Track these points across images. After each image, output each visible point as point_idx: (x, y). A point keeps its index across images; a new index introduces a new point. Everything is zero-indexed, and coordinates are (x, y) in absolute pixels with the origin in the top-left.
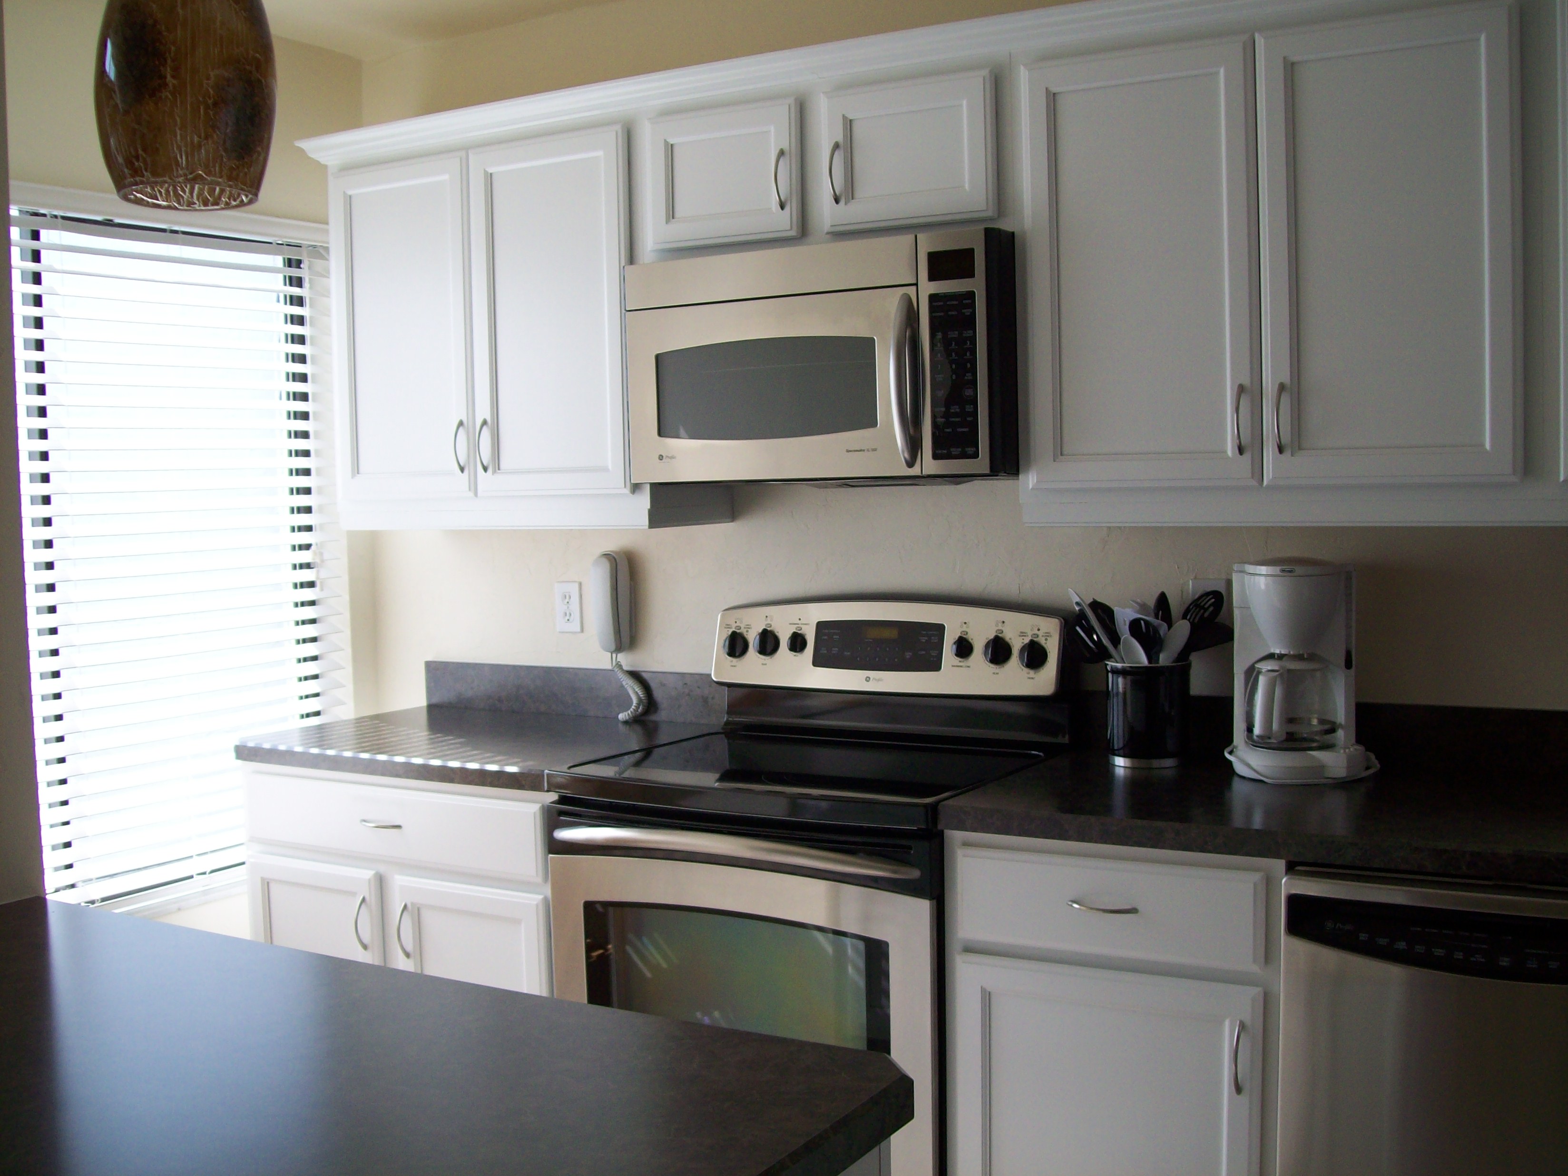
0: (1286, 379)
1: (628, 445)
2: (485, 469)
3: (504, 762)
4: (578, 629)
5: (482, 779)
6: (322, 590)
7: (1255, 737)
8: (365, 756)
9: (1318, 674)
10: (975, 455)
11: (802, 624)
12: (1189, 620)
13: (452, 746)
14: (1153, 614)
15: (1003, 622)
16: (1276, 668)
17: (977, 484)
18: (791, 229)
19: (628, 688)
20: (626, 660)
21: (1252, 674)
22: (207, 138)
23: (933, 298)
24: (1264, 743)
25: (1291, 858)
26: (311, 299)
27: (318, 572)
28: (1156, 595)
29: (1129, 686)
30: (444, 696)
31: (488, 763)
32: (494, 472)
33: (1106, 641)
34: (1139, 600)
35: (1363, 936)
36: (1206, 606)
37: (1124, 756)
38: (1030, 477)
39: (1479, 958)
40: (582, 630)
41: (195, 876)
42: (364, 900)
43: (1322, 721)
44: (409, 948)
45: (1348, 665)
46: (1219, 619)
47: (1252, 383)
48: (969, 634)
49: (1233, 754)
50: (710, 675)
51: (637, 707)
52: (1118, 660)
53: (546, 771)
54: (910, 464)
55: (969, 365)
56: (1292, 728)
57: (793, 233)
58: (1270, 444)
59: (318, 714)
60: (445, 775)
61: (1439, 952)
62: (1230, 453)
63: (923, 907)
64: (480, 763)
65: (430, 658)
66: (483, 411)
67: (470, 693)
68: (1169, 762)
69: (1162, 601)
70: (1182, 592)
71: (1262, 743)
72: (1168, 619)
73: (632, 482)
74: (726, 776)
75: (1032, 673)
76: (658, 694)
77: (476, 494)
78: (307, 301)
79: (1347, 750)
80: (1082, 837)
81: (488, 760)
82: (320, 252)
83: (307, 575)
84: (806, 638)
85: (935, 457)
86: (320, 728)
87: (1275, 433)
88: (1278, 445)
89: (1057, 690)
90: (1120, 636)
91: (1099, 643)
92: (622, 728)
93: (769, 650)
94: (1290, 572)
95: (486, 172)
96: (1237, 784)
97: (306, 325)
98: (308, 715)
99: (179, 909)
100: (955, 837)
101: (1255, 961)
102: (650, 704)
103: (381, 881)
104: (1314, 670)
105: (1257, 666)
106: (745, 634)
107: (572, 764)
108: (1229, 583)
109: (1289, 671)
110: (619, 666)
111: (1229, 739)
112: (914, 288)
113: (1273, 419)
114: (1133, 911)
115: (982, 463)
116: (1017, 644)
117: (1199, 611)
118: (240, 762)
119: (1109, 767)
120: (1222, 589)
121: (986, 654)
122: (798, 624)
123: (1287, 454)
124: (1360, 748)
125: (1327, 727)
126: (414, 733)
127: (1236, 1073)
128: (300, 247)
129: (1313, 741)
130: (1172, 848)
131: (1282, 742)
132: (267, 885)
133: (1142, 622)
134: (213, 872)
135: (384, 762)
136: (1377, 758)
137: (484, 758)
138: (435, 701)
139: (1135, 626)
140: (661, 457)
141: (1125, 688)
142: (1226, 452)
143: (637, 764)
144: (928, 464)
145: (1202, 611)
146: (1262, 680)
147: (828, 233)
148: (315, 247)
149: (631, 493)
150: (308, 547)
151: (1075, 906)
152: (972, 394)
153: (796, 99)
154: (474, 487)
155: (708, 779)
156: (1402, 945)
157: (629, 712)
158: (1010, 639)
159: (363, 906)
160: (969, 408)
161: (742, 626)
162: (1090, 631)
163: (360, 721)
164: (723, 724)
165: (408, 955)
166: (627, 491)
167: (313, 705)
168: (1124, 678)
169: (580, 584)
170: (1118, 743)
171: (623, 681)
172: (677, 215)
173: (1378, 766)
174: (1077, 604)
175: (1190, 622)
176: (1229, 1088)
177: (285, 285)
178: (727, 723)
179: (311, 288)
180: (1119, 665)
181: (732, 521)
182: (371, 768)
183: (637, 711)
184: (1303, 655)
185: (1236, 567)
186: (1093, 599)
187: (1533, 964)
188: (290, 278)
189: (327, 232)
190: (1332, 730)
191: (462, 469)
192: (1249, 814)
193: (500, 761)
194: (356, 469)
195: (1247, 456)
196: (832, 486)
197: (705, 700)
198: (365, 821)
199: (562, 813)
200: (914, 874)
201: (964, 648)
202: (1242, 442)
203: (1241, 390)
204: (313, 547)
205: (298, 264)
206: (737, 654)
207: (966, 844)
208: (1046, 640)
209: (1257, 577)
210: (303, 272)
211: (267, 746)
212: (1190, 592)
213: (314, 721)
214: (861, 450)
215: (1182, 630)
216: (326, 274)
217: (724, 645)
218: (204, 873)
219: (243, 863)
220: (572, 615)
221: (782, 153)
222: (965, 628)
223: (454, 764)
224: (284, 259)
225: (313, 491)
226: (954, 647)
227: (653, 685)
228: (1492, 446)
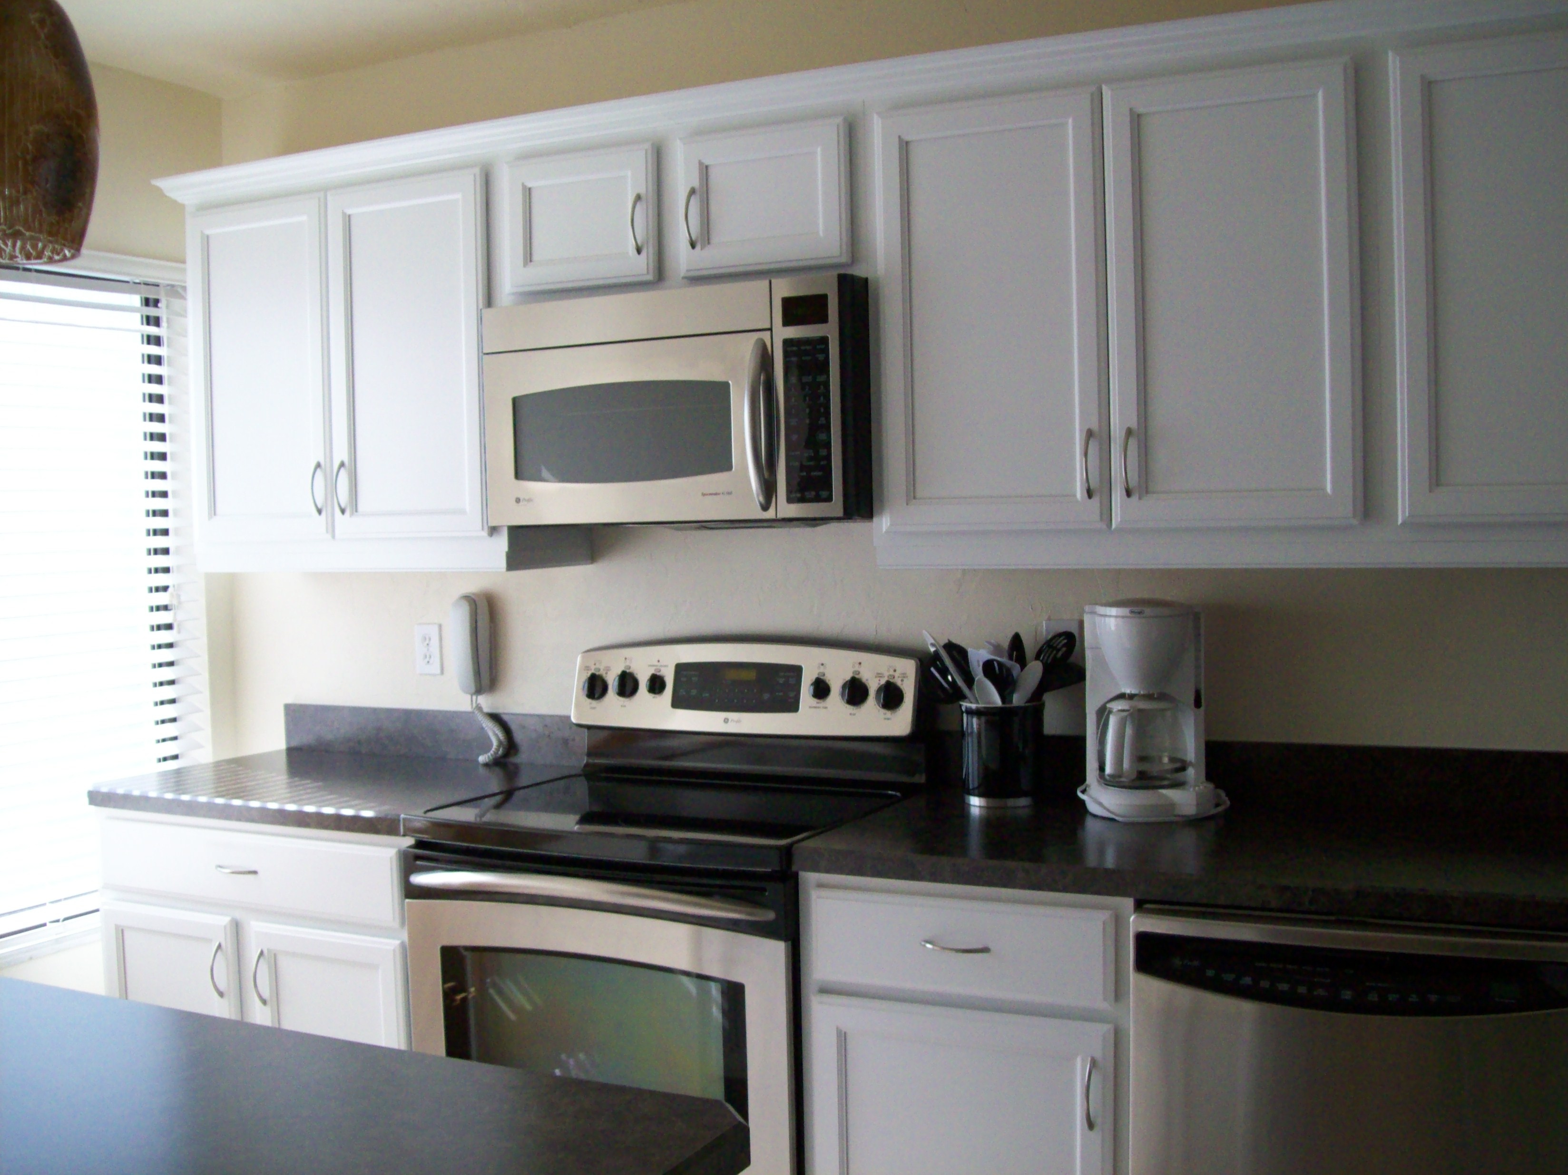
0: (1133, 424)
1: (485, 485)
2: (343, 511)
3: (359, 807)
4: (439, 671)
5: (339, 823)
6: (179, 632)
7: (1107, 778)
8: (220, 801)
9: (1169, 713)
10: (829, 499)
11: (661, 666)
12: (1042, 661)
13: (309, 791)
14: (1006, 654)
15: (860, 663)
16: (1126, 707)
17: (833, 526)
18: (648, 273)
19: (488, 730)
20: (486, 702)
21: (1103, 713)
22: (25, 193)
23: (787, 343)
24: (1117, 782)
25: (1138, 897)
26: (168, 338)
27: (175, 614)
28: (1010, 635)
29: (983, 726)
30: (304, 739)
31: (343, 807)
32: (352, 514)
33: (960, 682)
34: (993, 641)
35: (1210, 973)
36: (1059, 646)
37: (980, 795)
38: (884, 519)
39: (1321, 992)
40: (442, 672)
41: (48, 924)
42: (220, 946)
43: (1172, 760)
44: (266, 994)
45: (1198, 703)
46: (1072, 659)
47: (1100, 427)
48: (826, 675)
49: (1086, 793)
50: (569, 718)
51: (498, 750)
52: (972, 700)
53: (402, 816)
54: (765, 507)
55: (822, 410)
56: (1144, 767)
57: (650, 277)
58: (1119, 488)
59: (176, 757)
60: (302, 820)
61: (1284, 987)
62: (1079, 496)
63: (777, 949)
64: (336, 808)
65: (290, 700)
66: (341, 454)
67: (329, 736)
68: (1023, 802)
69: (1017, 641)
70: (1036, 633)
71: (1113, 782)
72: (1022, 661)
73: (489, 525)
74: (586, 819)
75: (888, 713)
76: (519, 736)
77: (333, 537)
78: (165, 341)
79: (1197, 788)
80: (935, 877)
81: (343, 805)
82: (177, 291)
83: (164, 618)
84: (665, 679)
85: (790, 500)
86: (178, 772)
87: (1123, 477)
88: (1125, 488)
89: (913, 730)
90: (974, 677)
91: (953, 684)
92: (482, 771)
93: (628, 693)
94: (1139, 613)
95: (344, 214)
96: (1090, 823)
97: (164, 365)
98: (165, 759)
99: (31, 958)
100: (809, 878)
101: (1105, 1000)
102: (511, 746)
103: (237, 927)
104: (1163, 710)
105: (1108, 705)
106: (604, 675)
107: (429, 808)
108: (1081, 624)
109: (1140, 711)
110: (479, 708)
111: (1080, 778)
112: (769, 333)
113: (1121, 465)
114: (985, 950)
115: (836, 506)
116: (873, 686)
117: (1052, 652)
118: (93, 807)
119: (964, 807)
120: (1074, 630)
121: (843, 695)
122: (656, 666)
123: (1135, 498)
124: (1211, 786)
125: (1178, 765)
126: (273, 777)
127: (1088, 1109)
128: (158, 286)
129: (1163, 779)
130: (1023, 887)
131: (1133, 780)
132: (121, 933)
133: (995, 663)
134: (66, 919)
135: (239, 807)
136: (1227, 795)
137: (341, 802)
138: (294, 743)
139: (988, 667)
140: (518, 500)
141: (979, 728)
142: (1075, 496)
143: (498, 806)
144: (784, 508)
145: (1055, 652)
146: (1113, 721)
147: (684, 278)
148: (173, 286)
149: (489, 535)
150: (165, 589)
151: (929, 946)
152: (825, 438)
153: (653, 144)
154: (331, 529)
155: (568, 822)
156: (1247, 980)
157: (489, 754)
158: (867, 680)
159: (219, 953)
160: (823, 452)
161: (602, 668)
162: (944, 672)
163: (218, 764)
164: (583, 765)
165: (264, 1002)
166: (485, 534)
167: (171, 748)
168: (979, 718)
169: (440, 626)
170: (973, 781)
171: (483, 723)
172: (535, 257)
173: (1228, 803)
174: (933, 645)
175: (1043, 663)
176: (1082, 1125)
177: (142, 324)
178: (587, 765)
179: (168, 327)
180: (974, 706)
181: (592, 563)
182: (226, 813)
183: (497, 753)
184: (1153, 694)
185: (1087, 608)
186: (949, 640)
187: (1373, 997)
188: (148, 318)
189: (184, 271)
190: (1183, 768)
191: (320, 511)
192: (1102, 853)
193: (356, 805)
194: (213, 510)
195: (1096, 499)
196: (691, 529)
197: (566, 742)
198: (220, 867)
199: (418, 857)
200: (770, 915)
201: (821, 690)
202: (1091, 484)
203: (1090, 434)
204: (170, 590)
205: (156, 302)
206: (596, 696)
207: (821, 886)
208: (902, 681)
209: (1107, 619)
210: (160, 312)
211: (121, 791)
212: (1044, 633)
213: (172, 765)
214: (716, 494)
215: (1034, 671)
216: (183, 314)
217: (584, 687)
218: (58, 921)
219: (97, 910)
220: (432, 657)
221: (638, 198)
222: (822, 670)
223: (310, 809)
224: (141, 298)
225: (170, 532)
226: (812, 688)
227: (514, 727)
228: (1333, 489)
